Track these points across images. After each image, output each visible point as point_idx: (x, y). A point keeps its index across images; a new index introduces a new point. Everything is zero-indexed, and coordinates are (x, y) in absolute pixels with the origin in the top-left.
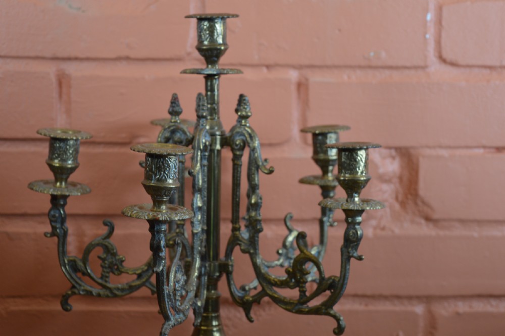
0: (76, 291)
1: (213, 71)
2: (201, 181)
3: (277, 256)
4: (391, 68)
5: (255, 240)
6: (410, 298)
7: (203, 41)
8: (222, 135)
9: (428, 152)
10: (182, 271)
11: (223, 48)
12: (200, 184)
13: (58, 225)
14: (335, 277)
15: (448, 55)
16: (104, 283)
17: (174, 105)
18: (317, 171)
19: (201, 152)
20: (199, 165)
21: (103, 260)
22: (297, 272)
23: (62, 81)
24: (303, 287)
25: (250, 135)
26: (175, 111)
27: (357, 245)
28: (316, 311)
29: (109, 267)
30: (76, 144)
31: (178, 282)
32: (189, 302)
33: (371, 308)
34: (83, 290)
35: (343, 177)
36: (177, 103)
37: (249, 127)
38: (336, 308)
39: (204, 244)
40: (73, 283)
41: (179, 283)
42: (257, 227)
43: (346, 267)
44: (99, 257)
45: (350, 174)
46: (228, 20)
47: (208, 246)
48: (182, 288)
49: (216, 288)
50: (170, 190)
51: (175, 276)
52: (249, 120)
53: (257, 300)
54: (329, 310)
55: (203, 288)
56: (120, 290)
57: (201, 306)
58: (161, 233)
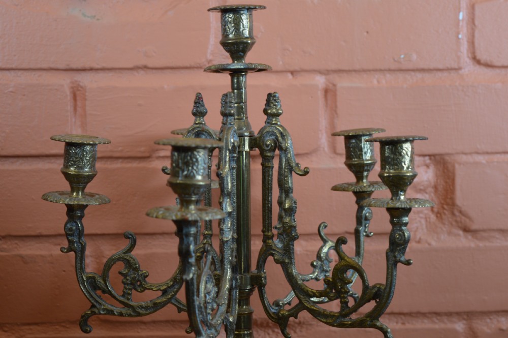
0: (97, 311)
1: (241, 65)
2: (230, 185)
3: (312, 269)
4: (422, 70)
5: (290, 248)
6: (449, 314)
7: (229, 35)
8: (251, 136)
9: (464, 158)
10: (212, 282)
11: (249, 42)
12: (229, 188)
13: (76, 239)
14: (381, 284)
15: (482, 56)
16: (126, 301)
17: (198, 105)
19: (230, 153)
20: (227, 166)
21: (125, 275)
22: (338, 281)
23: (77, 93)
24: (344, 298)
25: (281, 133)
26: (199, 112)
27: (405, 248)
28: (360, 324)
29: (132, 284)
30: (94, 151)
31: (209, 293)
32: (221, 316)
33: (408, 326)
34: (104, 310)
35: (387, 173)
36: (201, 102)
37: (281, 126)
39: (234, 254)
40: (93, 301)
41: (209, 295)
42: (291, 234)
43: (392, 273)
44: (120, 273)
45: (395, 170)
46: (254, 12)
47: (238, 256)
48: (213, 300)
49: (248, 304)
50: (199, 188)
51: (206, 288)
52: (279, 118)
53: (294, 313)
54: (374, 321)
55: (234, 302)
56: (144, 308)
57: (233, 322)
58: (191, 237)
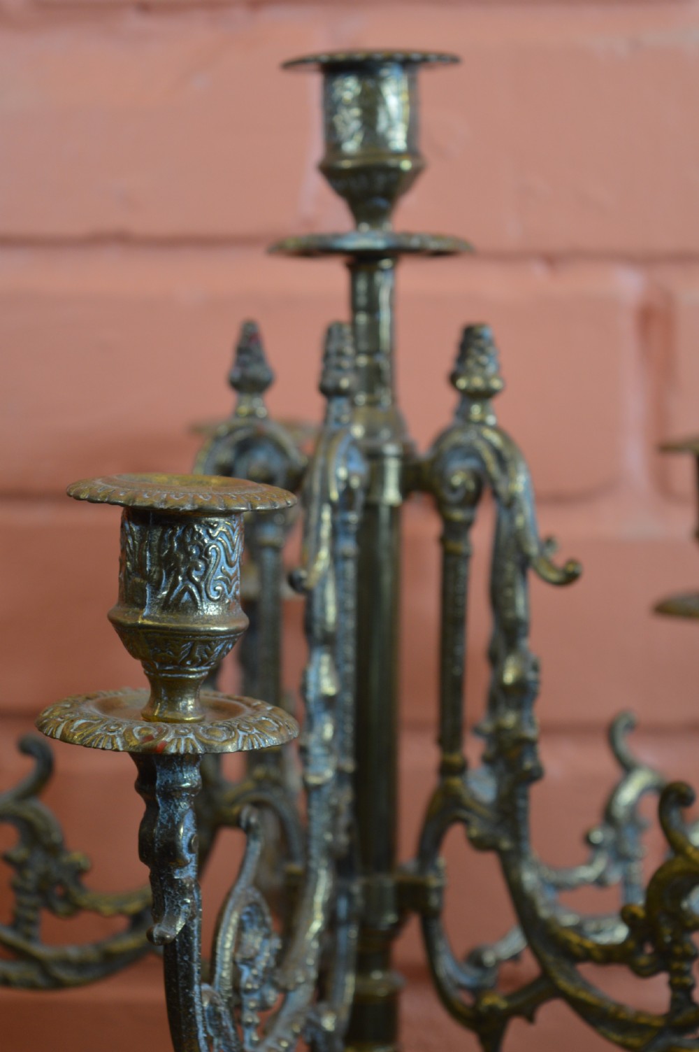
2: (332, 610)
3: (584, 852)
5: (515, 808)
7: (342, 144)
8: (406, 458)
10: (263, 924)
11: (406, 165)
12: (332, 618)
16: (21, 942)
17: (246, 358)
19: (334, 511)
20: (324, 553)
21: (19, 866)
22: (663, 920)
24: (683, 973)
25: (498, 454)
26: (251, 379)
29: (39, 891)
31: (250, 961)
32: (291, 1024)
36: (256, 351)
37: (496, 429)
39: (344, 820)
41: (252, 967)
42: (521, 765)
44: (7, 859)
46: (426, 77)
47: (358, 827)
48: (263, 981)
49: (385, 963)
50: (208, 643)
51: (238, 943)
52: (495, 403)
53: (524, 1007)
56: (74, 965)
58: (181, 799)
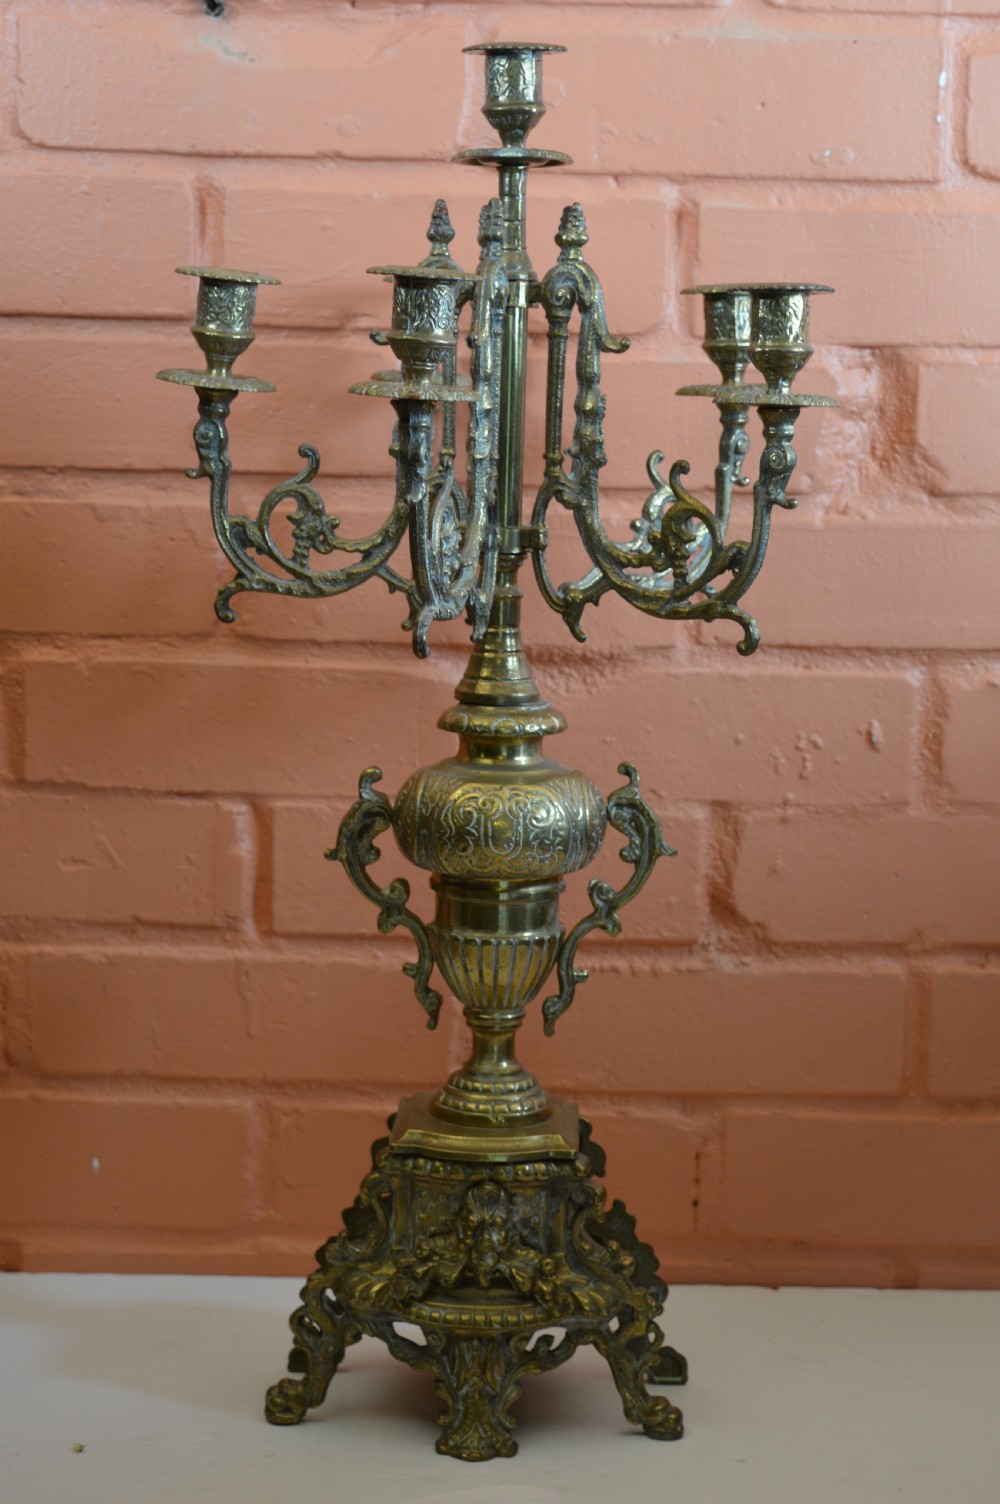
0: (245, 583)
1: (517, 152)
2: (489, 362)
3: (631, 534)
4: (865, 182)
5: (590, 481)
6: (895, 653)
7: (497, 97)
8: (531, 281)
9: (937, 354)
10: (454, 521)
11: (534, 110)
12: (489, 367)
13: (213, 454)
14: (742, 543)
15: (981, 158)
16: (298, 568)
17: (438, 221)
18: (712, 375)
19: (492, 306)
20: (487, 328)
21: (297, 523)
22: (671, 537)
23: (207, 201)
24: (680, 567)
25: (584, 277)
26: (440, 235)
27: (785, 480)
28: (706, 613)
29: (310, 538)
30: (251, 296)
31: (447, 538)
32: (465, 586)
33: (816, 672)
34: (259, 582)
35: (760, 347)
36: (444, 217)
37: (583, 263)
38: (745, 605)
39: (493, 485)
40: (240, 567)
41: (448, 543)
42: (594, 457)
43: (762, 521)
44: (290, 518)
45: (773, 341)
46: (545, 57)
47: (499, 492)
48: (453, 552)
49: (513, 581)
50: (438, 349)
51: (441, 529)
52: (582, 249)
53: (593, 596)
54: (730, 607)
55: (489, 573)
56: (330, 581)
57: (487, 604)
58: (422, 431)
